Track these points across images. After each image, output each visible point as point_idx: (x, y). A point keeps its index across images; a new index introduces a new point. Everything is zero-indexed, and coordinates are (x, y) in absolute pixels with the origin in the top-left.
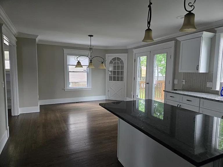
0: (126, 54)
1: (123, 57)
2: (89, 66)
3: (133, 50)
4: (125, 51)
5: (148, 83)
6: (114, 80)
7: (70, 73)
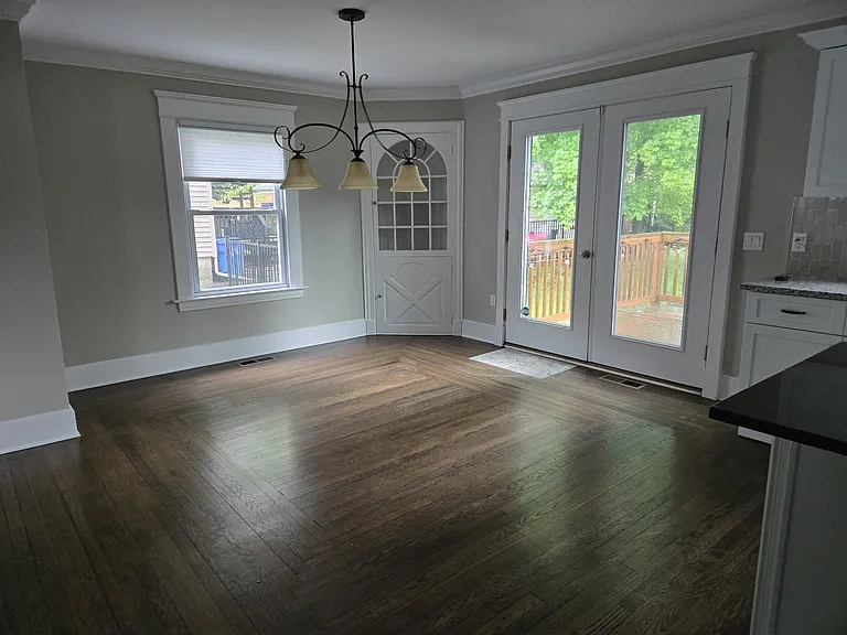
0: (458, 127)
1: (441, 136)
2: (285, 184)
3: (499, 104)
4: (449, 108)
5: (587, 255)
6: (404, 246)
7: (196, 218)
